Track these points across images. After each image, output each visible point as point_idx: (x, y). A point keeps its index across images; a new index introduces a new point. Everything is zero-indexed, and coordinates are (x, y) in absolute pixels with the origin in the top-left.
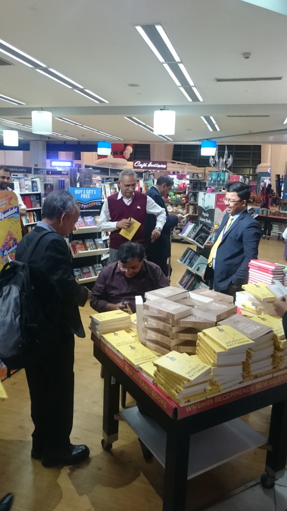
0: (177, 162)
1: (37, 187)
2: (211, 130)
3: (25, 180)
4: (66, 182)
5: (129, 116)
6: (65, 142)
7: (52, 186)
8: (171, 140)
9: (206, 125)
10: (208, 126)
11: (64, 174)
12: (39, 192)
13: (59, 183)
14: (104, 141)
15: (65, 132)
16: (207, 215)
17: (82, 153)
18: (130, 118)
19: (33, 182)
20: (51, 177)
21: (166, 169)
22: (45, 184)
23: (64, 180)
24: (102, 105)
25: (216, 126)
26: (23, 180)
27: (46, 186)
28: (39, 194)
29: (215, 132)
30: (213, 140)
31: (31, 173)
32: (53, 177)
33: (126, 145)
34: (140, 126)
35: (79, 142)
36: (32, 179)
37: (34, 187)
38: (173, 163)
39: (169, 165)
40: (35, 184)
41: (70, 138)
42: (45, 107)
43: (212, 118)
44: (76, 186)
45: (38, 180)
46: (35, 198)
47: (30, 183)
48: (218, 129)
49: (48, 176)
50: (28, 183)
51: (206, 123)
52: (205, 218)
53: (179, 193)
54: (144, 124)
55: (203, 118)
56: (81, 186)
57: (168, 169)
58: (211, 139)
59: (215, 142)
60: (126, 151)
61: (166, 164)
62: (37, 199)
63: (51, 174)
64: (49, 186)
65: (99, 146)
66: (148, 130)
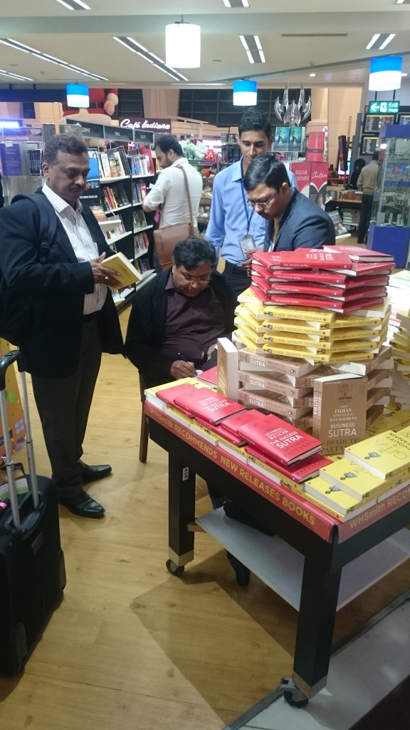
0: (186, 120)
2: (252, 61)
5: (122, 35)
6: (11, 85)
8: (186, 79)
9: (245, 51)
10: (249, 53)
14: (77, 84)
15: (13, 67)
17: (35, 104)
18: (124, 40)
21: (169, 131)
24: (79, 13)
25: (261, 53)
29: (259, 64)
30: (251, 79)
33: (107, 91)
34: (139, 53)
35: (34, 85)
38: (179, 120)
39: (175, 124)
41: (20, 78)
43: (256, 38)
48: (263, 60)
51: (246, 47)
54: (146, 50)
55: (242, 38)
57: (174, 132)
58: (249, 77)
59: (255, 83)
60: (107, 102)
61: (170, 124)
65: (68, 91)
66: (152, 62)
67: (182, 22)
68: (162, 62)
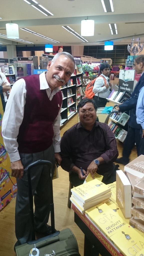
0: (86, 56)
1: (12, 71)
2: (112, 34)
3: (5, 67)
4: (31, 66)
5: (65, 25)
6: (26, 45)
7: (22, 69)
8: (87, 41)
9: (110, 30)
10: (112, 31)
11: (30, 60)
12: (14, 74)
13: (27, 67)
14: (49, 44)
15: (27, 39)
16: (127, 85)
17: (35, 51)
18: (66, 27)
19: (10, 68)
20: (21, 62)
22: (17, 67)
23: (30, 64)
24: (50, 17)
25: (116, 31)
26: (3, 67)
27: (18, 68)
28: (14, 76)
29: (115, 35)
30: (111, 41)
31: (8, 62)
32: (23, 62)
33: (59, 47)
34: (71, 32)
36: (9, 66)
37: (11, 71)
38: (84, 57)
39: (82, 58)
40: (11, 69)
41: (29, 43)
42: (13, 21)
43: (115, 25)
44: (38, 69)
45: (12, 66)
46: (12, 78)
47: (8, 69)
48: (117, 33)
49: (19, 61)
50: (7, 69)
51: (111, 28)
52: (125, 87)
53: (95, 73)
54: (73, 31)
55: (110, 25)
56: (41, 68)
58: (110, 40)
59: (113, 42)
60: (59, 51)
61: (80, 58)
62: (13, 78)
63: (21, 60)
64: (20, 69)
65: (46, 47)
66: (75, 35)
67: (87, 19)
68: (79, 35)
